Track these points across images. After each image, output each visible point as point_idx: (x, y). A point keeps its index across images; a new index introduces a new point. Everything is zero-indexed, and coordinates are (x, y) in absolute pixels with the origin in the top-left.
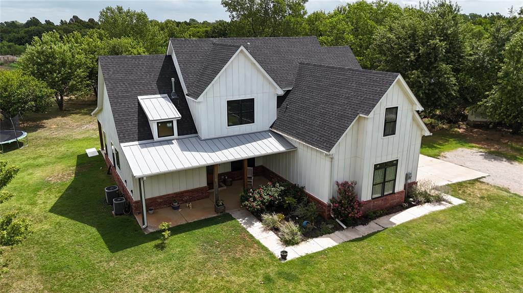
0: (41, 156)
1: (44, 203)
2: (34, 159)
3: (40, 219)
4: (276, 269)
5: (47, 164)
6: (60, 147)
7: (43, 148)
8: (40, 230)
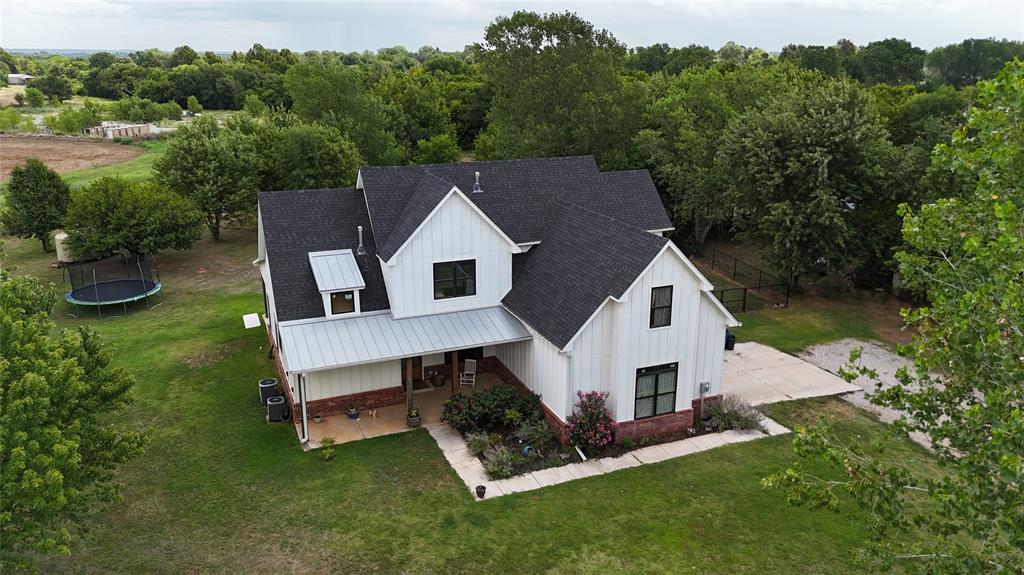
0: (179, 324)
1: (177, 397)
2: (170, 327)
3: (169, 421)
4: (465, 509)
5: (187, 337)
6: (208, 309)
7: (183, 309)
8: (169, 436)
